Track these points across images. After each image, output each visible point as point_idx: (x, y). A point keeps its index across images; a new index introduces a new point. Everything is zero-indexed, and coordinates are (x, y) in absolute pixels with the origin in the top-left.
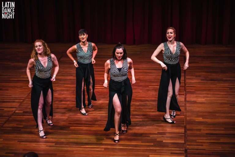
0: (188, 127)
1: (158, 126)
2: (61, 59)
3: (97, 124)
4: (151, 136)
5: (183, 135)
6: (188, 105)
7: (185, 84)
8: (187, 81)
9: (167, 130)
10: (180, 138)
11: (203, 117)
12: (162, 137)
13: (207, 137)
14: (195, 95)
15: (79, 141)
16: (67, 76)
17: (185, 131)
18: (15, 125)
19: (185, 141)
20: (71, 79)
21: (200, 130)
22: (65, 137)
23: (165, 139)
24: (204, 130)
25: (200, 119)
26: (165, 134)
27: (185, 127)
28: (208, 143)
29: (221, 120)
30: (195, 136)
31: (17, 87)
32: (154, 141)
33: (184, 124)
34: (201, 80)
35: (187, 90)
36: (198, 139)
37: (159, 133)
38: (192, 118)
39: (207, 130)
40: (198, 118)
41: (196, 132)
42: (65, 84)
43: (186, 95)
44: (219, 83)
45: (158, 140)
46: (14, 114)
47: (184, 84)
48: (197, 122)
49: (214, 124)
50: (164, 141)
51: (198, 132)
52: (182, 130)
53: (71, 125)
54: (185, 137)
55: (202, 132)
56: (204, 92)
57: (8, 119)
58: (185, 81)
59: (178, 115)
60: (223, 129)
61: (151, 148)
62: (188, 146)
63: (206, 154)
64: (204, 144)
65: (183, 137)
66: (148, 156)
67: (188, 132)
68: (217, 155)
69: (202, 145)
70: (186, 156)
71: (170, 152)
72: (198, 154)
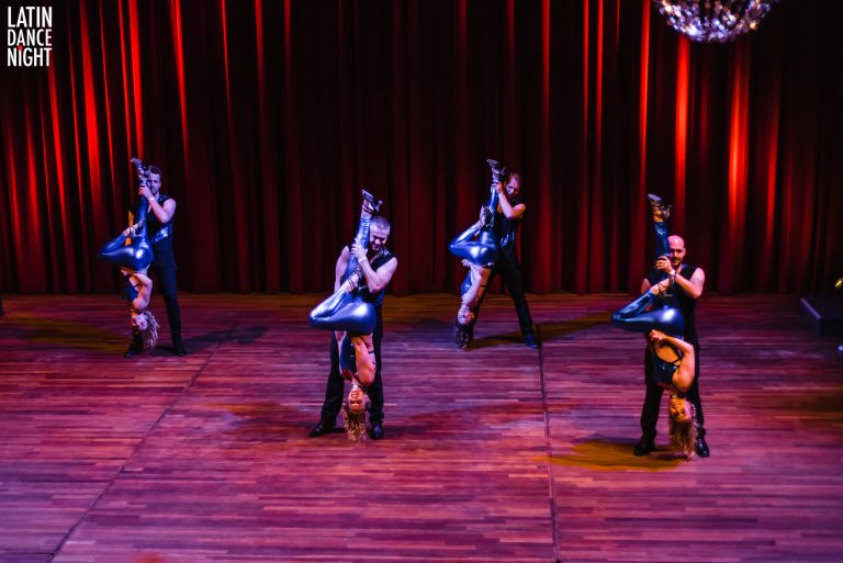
0: (560, 501)
1: (486, 501)
3: (330, 499)
4: (469, 528)
5: (549, 522)
8: (548, 386)
9: (505, 511)
10: (541, 530)
11: (596, 476)
12: (497, 529)
13: (608, 527)
14: (570, 421)
17: (553, 514)
18: (125, 504)
19: (554, 538)
21: (589, 510)
23: (504, 536)
24: (599, 509)
25: (588, 482)
26: (504, 522)
27: (552, 502)
28: (611, 542)
29: (639, 484)
30: (578, 526)
32: (476, 539)
33: (548, 495)
34: (583, 382)
35: (551, 409)
36: (586, 534)
37: (488, 520)
38: (566, 479)
39: (607, 509)
40: (582, 479)
41: (577, 516)
43: (548, 421)
44: (628, 389)
45: (488, 536)
46: (122, 475)
47: (540, 392)
48: (581, 489)
49: (625, 494)
50: (502, 540)
51: (585, 516)
52: (546, 511)
53: (265, 502)
54: (553, 527)
55: (596, 514)
57: (107, 489)
58: (542, 383)
59: (533, 472)
60: (647, 505)
61: (470, 558)
62: (563, 552)
64: (602, 547)
65: (550, 528)
67: (561, 515)
69: (598, 550)
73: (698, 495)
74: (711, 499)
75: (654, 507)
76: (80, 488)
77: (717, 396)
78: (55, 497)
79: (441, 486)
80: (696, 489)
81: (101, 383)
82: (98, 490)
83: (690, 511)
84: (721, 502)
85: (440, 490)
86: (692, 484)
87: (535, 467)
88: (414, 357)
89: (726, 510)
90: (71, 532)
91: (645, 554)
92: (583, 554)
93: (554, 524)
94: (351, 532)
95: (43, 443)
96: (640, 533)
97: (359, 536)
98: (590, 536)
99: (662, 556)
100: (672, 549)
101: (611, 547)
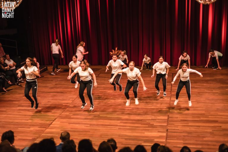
0: (170, 116)
1: (152, 115)
2: (100, 75)
3: (116, 114)
4: (147, 121)
7: (171, 90)
9: (157, 118)
10: (164, 122)
11: (180, 109)
12: (154, 122)
15: (104, 123)
16: (102, 85)
17: (168, 118)
18: (68, 114)
19: (167, 124)
20: (104, 87)
22: (96, 121)
23: (155, 123)
26: (156, 120)
27: (168, 116)
28: (181, 125)
30: (174, 121)
31: (72, 91)
32: (148, 124)
35: (172, 94)
36: (175, 123)
37: (152, 120)
39: (182, 117)
40: (177, 110)
41: (174, 119)
42: (100, 89)
45: (151, 123)
46: (68, 107)
50: (155, 124)
51: (176, 119)
52: (166, 118)
55: (178, 119)
57: (65, 110)
58: (171, 88)
59: (165, 108)
60: (191, 117)
61: (146, 128)
62: (169, 128)
63: (179, 133)
64: (179, 126)
65: (166, 122)
66: (144, 133)
67: (170, 119)
68: (186, 133)
69: (177, 127)
70: (167, 134)
71: (157, 131)
72: (174, 132)
73: (205, 115)
74: (208, 116)
75: (193, 117)
76: (59, 110)
77: (214, 91)
78: (52, 112)
79: (142, 111)
80: (204, 113)
81: (67, 86)
82: (62, 110)
83: (202, 119)
84: (210, 117)
85: (142, 112)
86: (203, 112)
89: (211, 118)
90: (55, 120)
91: (188, 129)
92: (173, 128)
93: (168, 121)
94: (119, 121)
95: (52, 100)
96: (188, 124)
97: (121, 122)
98: (176, 124)
99: (193, 129)
100: (195, 127)
101: (180, 126)
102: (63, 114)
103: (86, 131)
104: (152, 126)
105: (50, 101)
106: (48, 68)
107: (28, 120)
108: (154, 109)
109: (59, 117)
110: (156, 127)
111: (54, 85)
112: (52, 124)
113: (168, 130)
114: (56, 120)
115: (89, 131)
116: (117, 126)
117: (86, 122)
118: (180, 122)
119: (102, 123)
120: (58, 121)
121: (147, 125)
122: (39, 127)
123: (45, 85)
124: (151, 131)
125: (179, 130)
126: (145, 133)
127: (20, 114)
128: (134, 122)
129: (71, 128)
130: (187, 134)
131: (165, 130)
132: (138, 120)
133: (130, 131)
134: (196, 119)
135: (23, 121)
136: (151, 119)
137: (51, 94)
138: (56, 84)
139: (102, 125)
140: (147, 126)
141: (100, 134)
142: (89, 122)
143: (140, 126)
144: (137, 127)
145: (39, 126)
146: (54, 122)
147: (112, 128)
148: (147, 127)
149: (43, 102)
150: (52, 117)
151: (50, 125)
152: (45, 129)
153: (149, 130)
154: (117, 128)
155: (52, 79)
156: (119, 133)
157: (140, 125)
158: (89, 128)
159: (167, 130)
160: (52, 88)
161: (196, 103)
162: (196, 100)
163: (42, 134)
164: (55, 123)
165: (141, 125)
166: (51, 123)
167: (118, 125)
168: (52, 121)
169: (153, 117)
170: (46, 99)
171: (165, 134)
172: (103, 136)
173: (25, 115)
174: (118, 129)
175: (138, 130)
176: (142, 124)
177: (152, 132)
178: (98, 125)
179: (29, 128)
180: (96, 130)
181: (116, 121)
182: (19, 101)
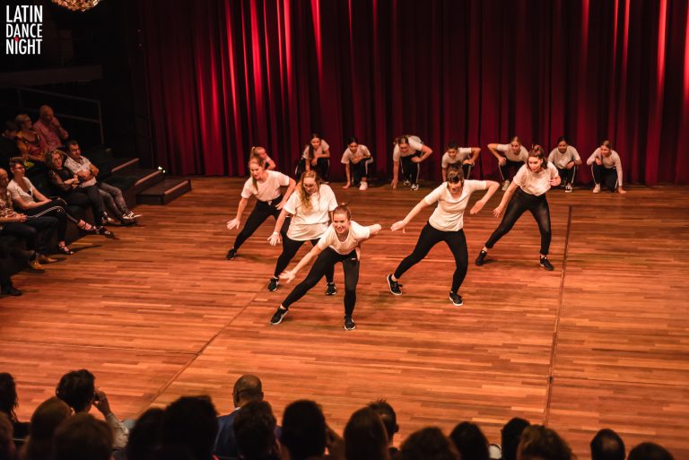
0: (560, 336)
1: (506, 332)
3: (394, 326)
4: (490, 350)
5: (550, 349)
6: (565, 295)
7: (565, 257)
8: (569, 252)
9: (519, 340)
10: (543, 355)
11: (592, 318)
12: (510, 352)
13: (593, 355)
14: (581, 277)
15: (358, 354)
17: (554, 344)
18: (251, 323)
19: (551, 361)
21: (582, 342)
22: (335, 347)
23: (515, 357)
24: (589, 342)
25: (586, 322)
26: (517, 348)
27: (555, 336)
28: (593, 366)
29: (623, 325)
30: (571, 353)
32: (493, 359)
33: (553, 330)
35: (567, 268)
36: (575, 359)
37: (505, 346)
38: (569, 320)
39: (597, 342)
40: (581, 320)
41: (573, 346)
45: (503, 357)
46: (252, 303)
48: (578, 327)
49: (610, 332)
50: (512, 361)
51: (577, 346)
52: (549, 341)
54: (552, 353)
55: (586, 345)
56: (599, 272)
57: (241, 313)
58: (566, 250)
59: (545, 313)
60: (626, 341)
61: (486, 372)
62: (555, 371)
63: (587, 387)
64: (586, 369)
65: (550, 354)
66: (480, 387)
67: (559, 345)
68: (609, 389)
69: (582, 371)
70: (550, 390)
71: (521, 380)
72: (573, 386)
74: (677, 339)
75: (632, 342)
76: (223, 310)
78: (205, 316)
79: (475, 320)
80: (667, 331)
82: (234, 313)
83: (658, 346)
84: (683, 341)
85: (474, 323)
86: (664, 327)
87: (547, 310)
88: (474, 228)
89: (686, 346)
90: (212, 340)
91: (617, 376)
92: (570, 373)
93: (553, 352)
94: (405, 350)
95: (203, 280)
96: (617, 360)
97: (409, 352)
98: (579, 360)
99: (630, 378)
100: (637, 373)
101: (592, 369)
102: (236, 323)
103: (302, 377)
104: (506, 366)
105: (198, 283)
106: (194, 184)
107: (131, 340)
108: (510, 313)
109: (222, 331)
110: (518, 370)
111: (209, 235)
112: (204, 352)
113: (555, 379)
114: (216, 340)
115: (315, 378)
116: (398, 362)
117: (303, 350)
118: (589, 354)
119: (352, 354)
120: (221, 344)
121: (488, 361)
122: (164, 362)
123: (182, 236)
124: (502, 382)
125: (586, 379)
126: (484, 386)
127: (111, 320)
128: (450, 351)
129: (261, 368)
130: (611, 392)
131: (544, 379)
132: (463, 347)
133: (438, 380)
134: (641, 348)
135: (118, 342)
136: (500, 343)
137: (202, 261)
138: (215, 234)
139: (354, 359)
140: (490, 365)
141: (346, 386)
142: (313, 348)
143: (468, 366)
144: (460, 367)
145: (165, 359)
146: (208, 347)
147: (385, 368)
148: (488, 369)
149: (178, 285)
150: (204, 333)
151: (197, 355)
152: (181, 366)
153: (495, 376)
154: (399, 369)
155: (205, 218)
156: (405, 385)
157: (467, 363)
158: (314, 366)
159: (551, 378)
160: (203, 245)
161: (642, 298)
162: (641, 289)
163: (174, 383)
164: (211, 350)
165: (472, 361)
166: (201, 351)
167: (402, 359)
168: (203, 344)
169: (509, 340)
170: (186, 277)
171: (543, 392)
172: (353, 393)
173: (124, 325)
174: (400, 371)
175: (462, 375)
176: (472, 358)
177: (503, 385)
178: (339, 359)
179: (136, 363)
180: (335, 372)
181: (395, 349)
182: (106, 282)
